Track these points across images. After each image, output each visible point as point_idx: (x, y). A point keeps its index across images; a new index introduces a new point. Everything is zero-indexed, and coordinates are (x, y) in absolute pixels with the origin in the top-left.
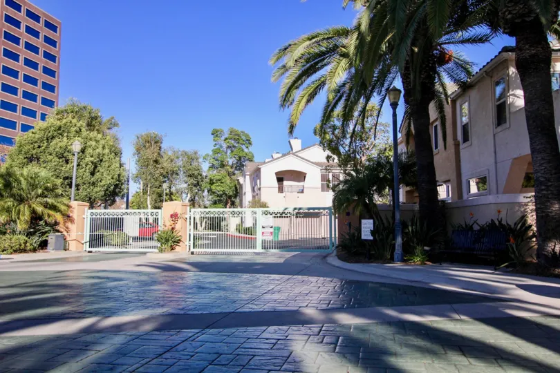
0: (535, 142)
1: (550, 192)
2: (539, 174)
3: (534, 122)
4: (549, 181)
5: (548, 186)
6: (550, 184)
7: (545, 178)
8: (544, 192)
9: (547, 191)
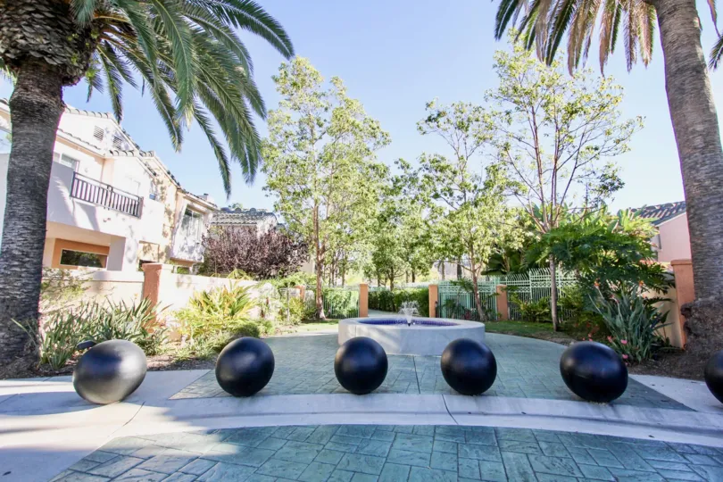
0: (18, 206)
1: (24, 270)
2: (14, 246)
3: (23, 181)
4: (27, 256)
5: (24, 262)
6: (27, 259)
7: (23, 251)
8: (18, 269)
9: (21, 268)
